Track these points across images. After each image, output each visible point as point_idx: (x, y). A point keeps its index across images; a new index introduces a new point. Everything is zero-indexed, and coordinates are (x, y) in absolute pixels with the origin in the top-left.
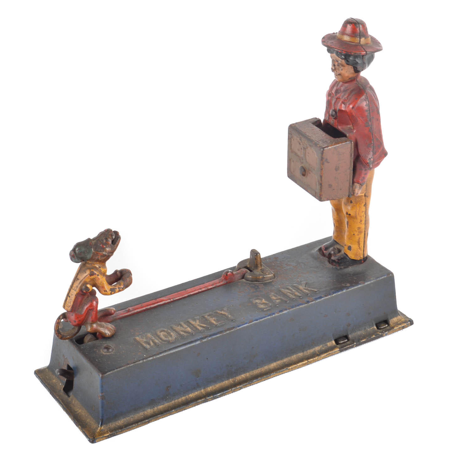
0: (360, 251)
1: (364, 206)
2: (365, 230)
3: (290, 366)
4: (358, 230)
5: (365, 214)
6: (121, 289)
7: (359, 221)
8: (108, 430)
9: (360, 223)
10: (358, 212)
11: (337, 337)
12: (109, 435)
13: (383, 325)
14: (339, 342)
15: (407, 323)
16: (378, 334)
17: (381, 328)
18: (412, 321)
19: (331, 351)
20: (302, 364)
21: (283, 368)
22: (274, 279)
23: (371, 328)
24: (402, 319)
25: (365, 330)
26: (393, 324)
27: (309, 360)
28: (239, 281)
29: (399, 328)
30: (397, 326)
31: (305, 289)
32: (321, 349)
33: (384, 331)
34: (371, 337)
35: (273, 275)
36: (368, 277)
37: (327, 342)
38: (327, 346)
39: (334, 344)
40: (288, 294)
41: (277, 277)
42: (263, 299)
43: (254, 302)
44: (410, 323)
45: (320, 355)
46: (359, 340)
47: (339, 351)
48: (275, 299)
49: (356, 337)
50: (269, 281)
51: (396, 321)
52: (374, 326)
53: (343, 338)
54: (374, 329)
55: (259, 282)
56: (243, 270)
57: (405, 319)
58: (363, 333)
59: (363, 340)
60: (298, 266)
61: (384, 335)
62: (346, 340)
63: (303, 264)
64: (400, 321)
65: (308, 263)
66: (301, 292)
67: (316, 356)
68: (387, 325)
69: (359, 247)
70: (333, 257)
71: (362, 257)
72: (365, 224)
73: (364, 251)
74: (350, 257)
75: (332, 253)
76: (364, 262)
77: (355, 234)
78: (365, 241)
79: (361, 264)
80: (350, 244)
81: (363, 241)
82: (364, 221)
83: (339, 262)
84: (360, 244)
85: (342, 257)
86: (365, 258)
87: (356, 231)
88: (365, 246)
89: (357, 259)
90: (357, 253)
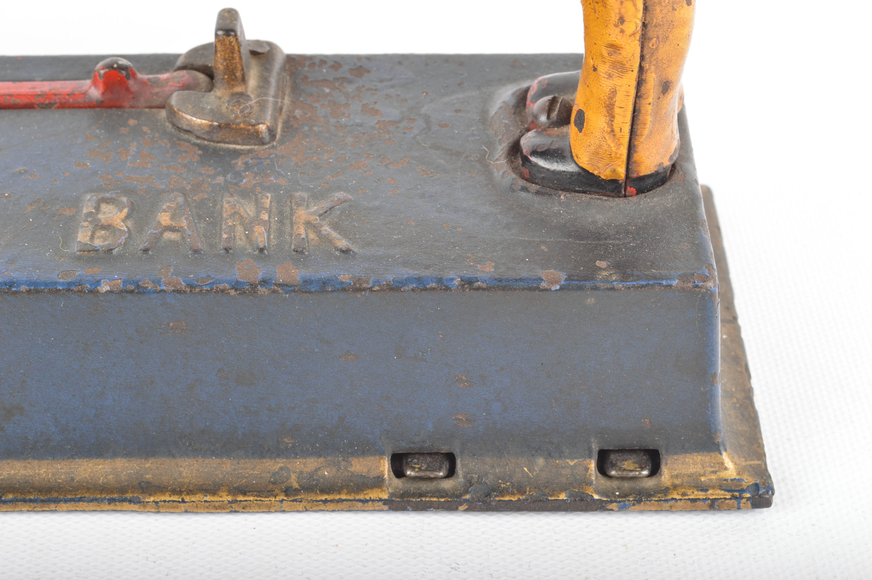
0: (613, 145)
2: (646, 66)
3: (151, 494)
4: (610, 54)
7: (615, 18)
9: (616, 26)
11: (403, 447)
13: (632, 468)
14: (408, 473)
15: (737, 494)
16: (588, 495)
17: (613, 473)
18: (770, 492)
19: (349, 493)
20: (207, 504)
21: (122, 490)
22: (261, 147)
23: (572, 459)
24: (726, 469)
25: (541, 461)
26: (672, 477)
27: (241, 498)
28: (147, 110)
29: (689, 502)
30: (683, 490)
31: (308, 224)
32: (316, 470)
33: (619, 489)
34: (550, 498)
35: (262, 128)
36: (598, 263)
37: (354, 454)
38: (346, 468)
39: (383, 472)
40: (226, 223)
41: (282, 142)
42: (126, 210)
43: (85, 211)
44: (748, 499)
45: (297, 491)
46: (494, 490)
47: (385, 504)
48: (163, 223)
49: (486, 474)
50: (238, 147)
51: (692, 470)
52: (590, 457)
53: (429, 459)
54: (587, 469)
55: (198, 137)
56: (185, 76)
57: (738, 474)
58: (526, 469)
59: (507, 498)
60: (398, 127)
61: (614, 506)
62: (440, 470)
63: (424, 125)
64: (714, 477)
65: (446, 126)
66: (288, 229)
67: (277, 491)
68: (645, 473)
69: (611, 126)
70: (530, 134)
71: (622, 171)
72: (644, 39)
73: (631, 148)
74: (575, 158)
75: (543, 118)
76: (637, 194)
77: (599, 69)
78: (643, 111)
79: (619, 197)
80: (585, 104)
81: (630, 108)
82: (640, 24)
83: (533, 159)
84: (613, 117)
85: (553, 147)
86: (650, 181)
87: (603, 56)
88: (639, 132)
89: (600, 173)
90: (601, 151)
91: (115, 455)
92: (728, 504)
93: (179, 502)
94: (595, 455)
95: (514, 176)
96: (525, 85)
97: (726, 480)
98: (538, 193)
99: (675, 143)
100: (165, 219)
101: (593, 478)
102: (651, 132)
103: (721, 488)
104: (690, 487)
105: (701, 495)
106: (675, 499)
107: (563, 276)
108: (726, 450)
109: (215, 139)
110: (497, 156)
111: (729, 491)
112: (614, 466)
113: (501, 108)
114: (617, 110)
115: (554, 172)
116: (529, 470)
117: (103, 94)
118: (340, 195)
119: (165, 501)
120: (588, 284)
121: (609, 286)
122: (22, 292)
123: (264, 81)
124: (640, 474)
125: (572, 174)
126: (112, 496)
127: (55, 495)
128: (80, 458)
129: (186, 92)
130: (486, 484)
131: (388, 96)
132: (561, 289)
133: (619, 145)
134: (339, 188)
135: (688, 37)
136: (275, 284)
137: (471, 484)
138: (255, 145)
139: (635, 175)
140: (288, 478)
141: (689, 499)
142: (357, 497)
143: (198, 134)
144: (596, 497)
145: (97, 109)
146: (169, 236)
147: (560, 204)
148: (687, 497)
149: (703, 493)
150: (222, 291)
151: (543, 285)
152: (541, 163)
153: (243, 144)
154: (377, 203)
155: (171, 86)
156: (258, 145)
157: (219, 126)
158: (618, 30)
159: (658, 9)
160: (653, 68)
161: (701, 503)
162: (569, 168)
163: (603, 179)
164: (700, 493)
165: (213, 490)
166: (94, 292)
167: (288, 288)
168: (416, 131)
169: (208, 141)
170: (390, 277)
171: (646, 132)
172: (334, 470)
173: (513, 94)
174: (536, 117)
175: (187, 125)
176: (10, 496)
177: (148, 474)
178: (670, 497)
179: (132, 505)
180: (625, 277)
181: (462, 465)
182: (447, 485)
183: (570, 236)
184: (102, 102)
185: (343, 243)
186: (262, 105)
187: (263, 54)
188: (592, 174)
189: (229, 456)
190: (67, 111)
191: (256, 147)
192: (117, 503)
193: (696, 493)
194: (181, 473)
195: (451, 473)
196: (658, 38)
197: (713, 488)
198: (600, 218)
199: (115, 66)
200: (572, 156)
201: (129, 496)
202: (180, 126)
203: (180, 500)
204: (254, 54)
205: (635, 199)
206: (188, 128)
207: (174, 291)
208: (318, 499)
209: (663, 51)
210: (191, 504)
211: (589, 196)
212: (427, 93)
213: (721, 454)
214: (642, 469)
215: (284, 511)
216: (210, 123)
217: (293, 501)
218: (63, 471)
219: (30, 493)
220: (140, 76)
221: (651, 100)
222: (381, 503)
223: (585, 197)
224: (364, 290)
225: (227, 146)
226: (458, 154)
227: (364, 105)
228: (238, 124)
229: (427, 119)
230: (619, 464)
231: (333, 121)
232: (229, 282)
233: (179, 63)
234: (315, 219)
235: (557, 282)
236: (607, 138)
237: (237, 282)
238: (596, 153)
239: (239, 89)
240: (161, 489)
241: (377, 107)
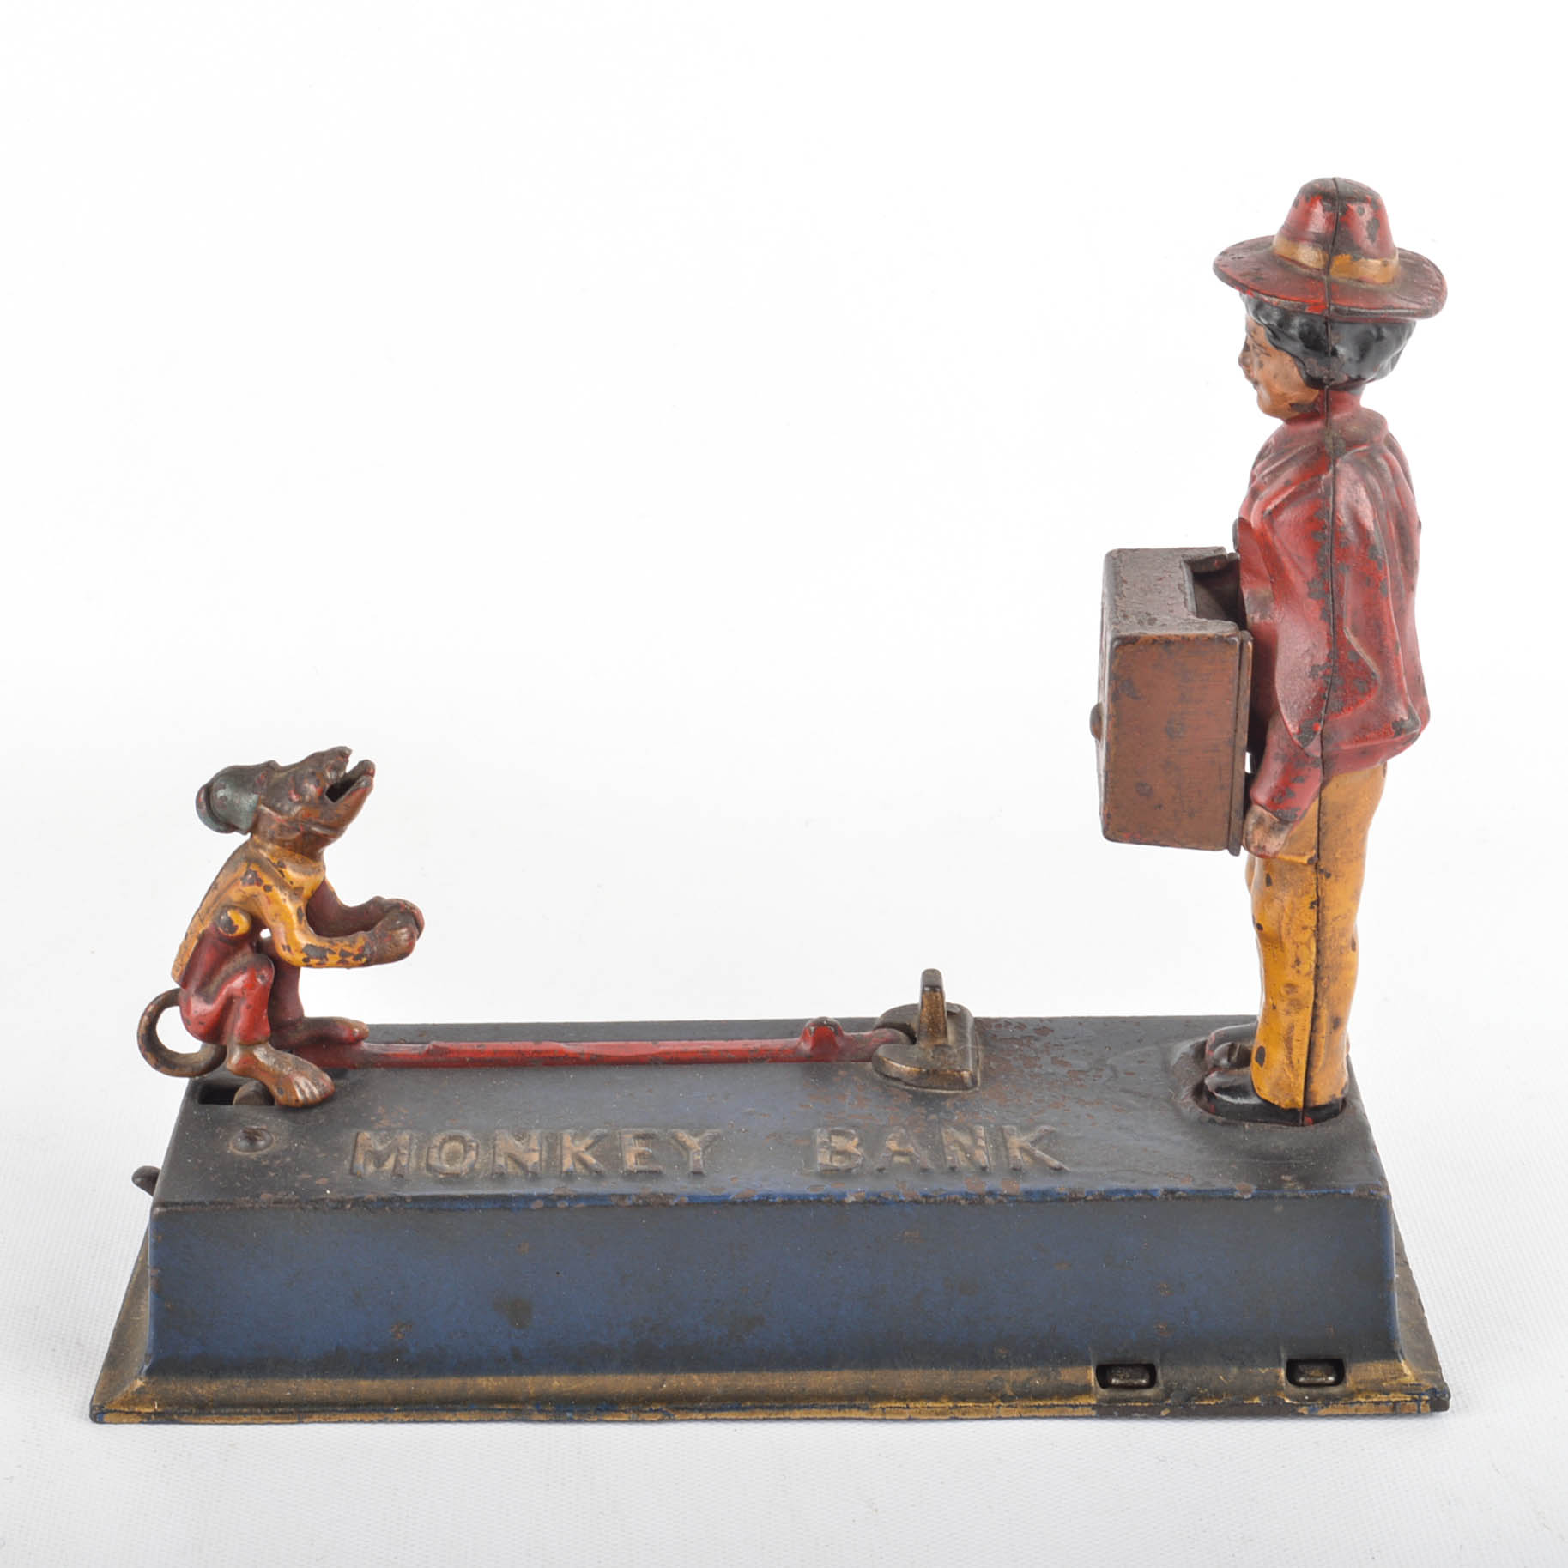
0: (1291, 1076)
1: (1311, 907)
2: (1319, 1003)
3: (877, 1402)
4: (1288, 993)
5: (1318, 941)
6: (350, 959)
7: (1291, 961)
8: (159, 1397)
9: (1293, 967)
10: (1288, 924)
11: (1108, 1357)
12: (151, 1413)
13: (1318, 1375)
14: (1114, 1381)
15: (1416, 1396)
16: (1280, 1399)
17: (1302, 1380)
18: (1447, 1396)
19: (1060, 1399)
20: (929, 1410)
21: (851, 1398)
22: (965, 1092)
23: (1264, 1368)
24: (1405, 1375)
25: (1234, 1370)
26: (1356, 1383)
27: (961, 1404)
28: (853, 1063)
29: (1373, 1405)
30: (1367, 1394)
31: (1022, 1149)
32: (1029, 1379)
33: (1308, 1395)
34: (1245, 1402)
35: (965, 1074)
36: (1283, 1177)
37: (1064, 1365)
38: (1055, 1378)
39: (1090, 1380)
40: (949, 1149)
41: (983, 1087)
42: (856, 1140)
43: (819, 1140)
44: (1427, 1401)
45: (1011, 1399)
46: (1193, 1396)
47: (1093, 1409)
48: (893, 1149)
49: (1185, 1382)
50: (945, 1092)
51: (1374, 1376)
52: (1280, 1366)
53: (1131, 1370)
54: (1277, 1377)
55: (906, 1084)
56: (887, 1033)
57: (1417, 1380)
58: (1221, 1377)
59: (1205, 1402)
60: (1088, 1076)
61: (1304, 1410)
62: (1142, 1378)
63: (1112, 1074)
64: (1394, 1382)
65: (1132, 1074)
66: (1003, 1153)
67: (993, 1398)
68: (1331, 1379)
69: (1289, 1058)
70: (1213, 1075)
71: (1300, 1100)
72: (1317, 979)
73: (1308, 1079)
74: (1257, 1091)
75: (1224, 1062)
76: (1313, 1124)
77: (1278, 1007)
78: (1317, 1043)
79: (1297, 1126)
80: (1265, 1040)
81: (1307, 1041)
82: (1314, 965)
83: (1218, 1095)
84: (1291, 1050)
85: (1235, 1084)
86: (1324, 1112)
87: (1281, 994)
88: (1314, 1064)
89: (1280, 1103)
90: (1281, 1082)
91: (842, 1367)
92: (1409, 1406)
93: (904, 1408)
94: (1284, 1364)
95: (1201, 1110)
96: (1202, 1039)
97: (1406, 1385)
98: (1224, 1124)
99: (1346, 1078)
100: (893, 1145)
101: (1284, 1384)
102: (1325, 1064)
103: (1401, 1391)
104: (1373, 1391)
105: (1384, 1398)
106: (1361, 1402)
107: (1254, 1188)
108: (1404, 1359)
109: (923, 1085)
110: (1183, 1097)
111: (1409, 1394)
112: (1302, 1374)
113: (1181, 1058)
114: (1295, 1043)
115: (1238, 1105)
116: (1224, 1378)
117: (812, 1049)
118: (1046, 1127)
119: (891, 1407)
120: (1277, 1194)
121: (1296, 1194)
122: (778, 1203)
123: (961, 1037)
124: (1327, 1380)
125: (1254, 1106)
126: (843, 1403)
127: (790, 1402)
128: (810, 1370)
129: (892, 1045)
130: (1185, 1389)
131: (1074, 1051)
132: (1253, 1197)
133: (1297, 1076)
134: (1043, 1123)
135: (1354, 979)
136: (1001, 1195)
137: (1172, 1391)
138: (959, 1089)
139: (1311, 1105)
140: (1003, 1387)
141: (1373, 1402)
142: (1068, 1403)
143: (905, 1080)
144: (1288, 1401)
145: (807, 1063)
146: (897, 1159)
147: (1245, 1132)
148: (1370, 1400)
149: (1386, 1396)
150: (954, 1201)
151: (1237, 1194)
152: (1226, 1098)
153: (948, 1089)
154: (1079, 1134)
155: (875, 1041)
156: (963, 1089)
157: (928, 1072)
158: (1294, 971)
159: (1328, 952)
160: (1325, 1005)
161: (1384, 1406)
162: (1254, 1101)
163: (1283, 1109)
164: (1383, 1396)
165: (935, 1397)
166: (841, 1203)
167: (1010, 1198)
168: (1104, 1078)
169: (916, 1086)
170: (1102, 1188)
171: (1320, 1064)
172: (1045, 1380)
173: (1191, 1047)
174: (1218, 1061)
175: (897, 1072)
176: (749, 1404)
177: (873, 1384)
178: (1355, 1400)
179: (861, 1411)
180: (1308, 1187)
181: (1163, 1374)
182: (1149, 1393)
183: (1255, 1157)
184: (811, 1057)
185: (1056, 1163)
186: (963, 1053)
187: (955, 1014)
188: (1273, 1105)
189: (947, 1368)
190: (780, 1065)
191: (961, 1092)
192: (847, 1410)
193: (1379, 1396)
194: (903, 1383)
195: (1152, 1383)
196: (1328, 978)
197: (1395, 1391)
198: (1282, 1144)
199: (825, 1022)
200: (1254, 1091)
201: (857, 1403)
202: (889, 1074)
203: (905, 1406)
204: (950, 1014)
205: (1312, 1127)
206: (897, 1076)
207: (911, 1201)
208: (1032, 1404)
209: (1334, 990)
210: (914, 1410)
211: (1270, 1125)
212: (1110, 1048)
213: (1400, 1362)
214: (1329, 1375)
215: (999, 1418)
216: (918, 1070)
217: (1009, 1406)
218: (795, 1382)
219: (767, 1401)
220: (845, 1033)
221: (1324, 1034)
222: (1089, 1408)
223: (1267, 1126)
224: (1080, 1199)
225: (933, 1091)
226: (1147, 1096)
227: (1052, 1058)
228: (945, 1071)
229: (1113, 1069)
230: (1307, 1372)
231: (1026, 1070)
232: (961, 1193)
233: (877, 1023)
234: (1028, 1146)
235: (1249, 1192)
236: (1287, 1070)
237: (967, 1193)
238: (1277, 1084)
239: (940, 1041)
240: (888, 1397)
241: (1065, 1059)
